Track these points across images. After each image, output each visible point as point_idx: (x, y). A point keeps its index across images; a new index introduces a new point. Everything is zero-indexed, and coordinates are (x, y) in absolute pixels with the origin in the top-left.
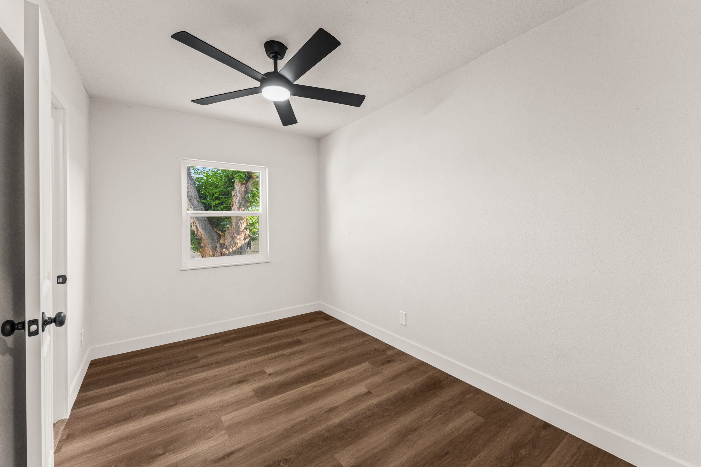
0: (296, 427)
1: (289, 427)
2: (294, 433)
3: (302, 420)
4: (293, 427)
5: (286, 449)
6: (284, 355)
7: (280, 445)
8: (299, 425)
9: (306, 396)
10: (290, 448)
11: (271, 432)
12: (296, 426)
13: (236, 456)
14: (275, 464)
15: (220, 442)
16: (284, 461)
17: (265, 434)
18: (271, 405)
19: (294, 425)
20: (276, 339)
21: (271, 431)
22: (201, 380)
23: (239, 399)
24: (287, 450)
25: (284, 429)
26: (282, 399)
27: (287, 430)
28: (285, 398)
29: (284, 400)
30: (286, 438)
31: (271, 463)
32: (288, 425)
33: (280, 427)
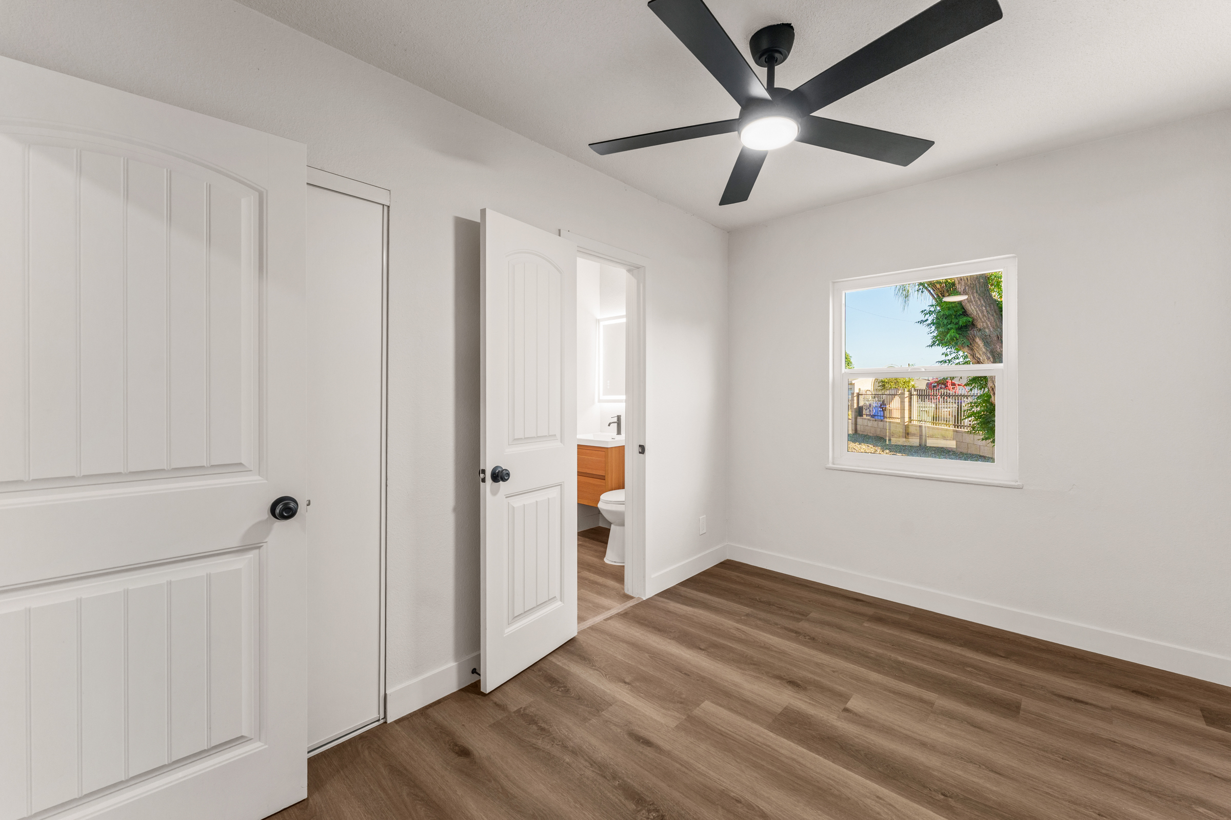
0: (739, 805)
1: (732, 794)
2: (723, 808)
3: (762, 810)
4: (737, 800)
5: (683, 809)
6: (931, 704)
7: (688, 797)
8: (746, 810)
9: (836, 792)
10: (689, 814)
11: (708, 773)
12: (743, 804)
13: (648, 751)
14: (649, 806)
15: (663, 722)
16: (658, 816)
17: (700, 766)
18: (769, 746)
19: (742, 800)
20: (969, 669)
21: (710, 772)
22: (763, 645)
23: (754, 701)
24: (683, 812)
25: (723, 788)
26: (795, 757)
27: (724, 794)
28: (801, 760)
29: (794, 759)
30: (708, 800)
31: (648, 799)
32: (736, 790)
33: (725, 780)
